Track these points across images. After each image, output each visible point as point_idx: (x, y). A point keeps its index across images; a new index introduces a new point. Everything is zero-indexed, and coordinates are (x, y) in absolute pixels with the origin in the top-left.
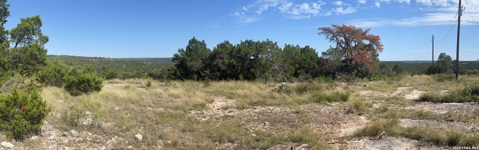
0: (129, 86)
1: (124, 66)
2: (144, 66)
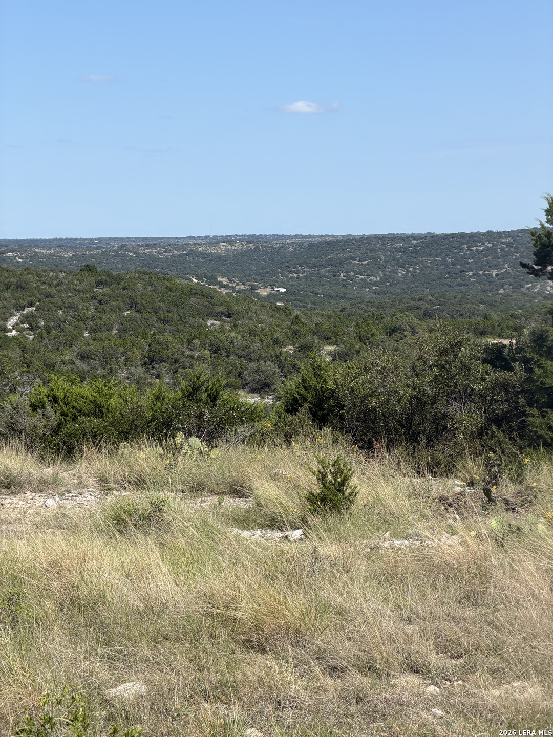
0: (158, 508)
1: (13, 320)
2: (217, 316)
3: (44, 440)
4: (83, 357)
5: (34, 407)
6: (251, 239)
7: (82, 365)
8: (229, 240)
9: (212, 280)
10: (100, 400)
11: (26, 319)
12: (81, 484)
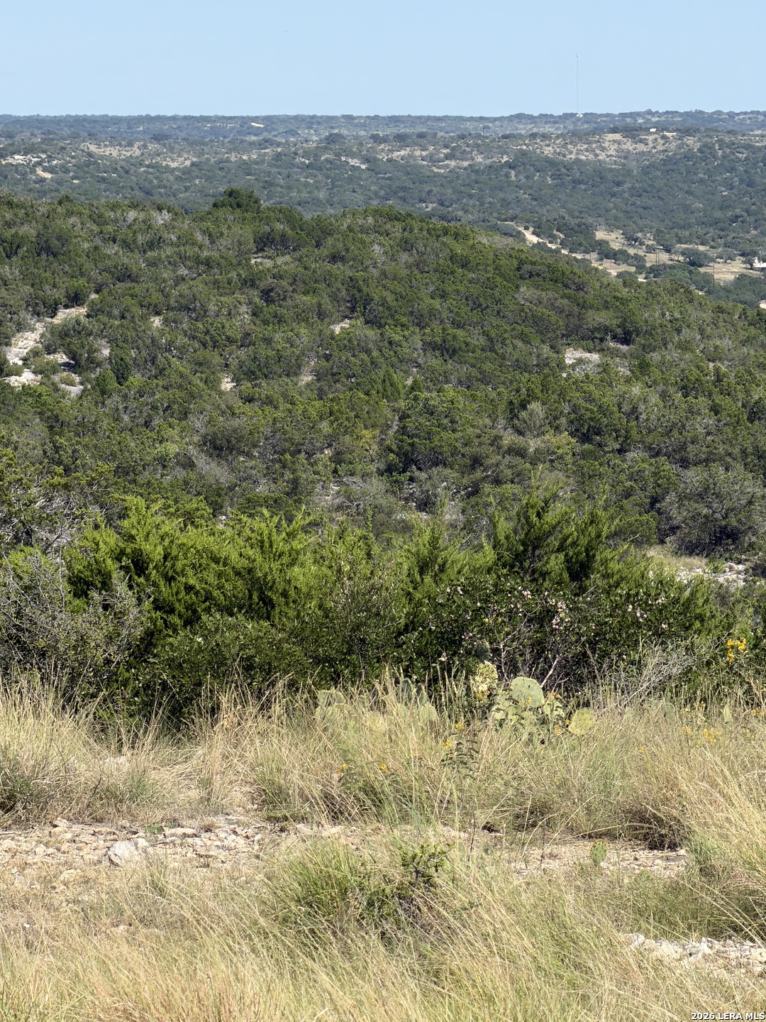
0: (422, 872)
1: (25, 342)
2: (593, 338)
3: (108, 677)
4: (219, 447)
5: (81, 587)
6: (689, 124)
7: (214, 471)
8: (629, 127)
9: (579, 236)
10: (265, 567)
11: (61, 338)
12: (209, 804)
